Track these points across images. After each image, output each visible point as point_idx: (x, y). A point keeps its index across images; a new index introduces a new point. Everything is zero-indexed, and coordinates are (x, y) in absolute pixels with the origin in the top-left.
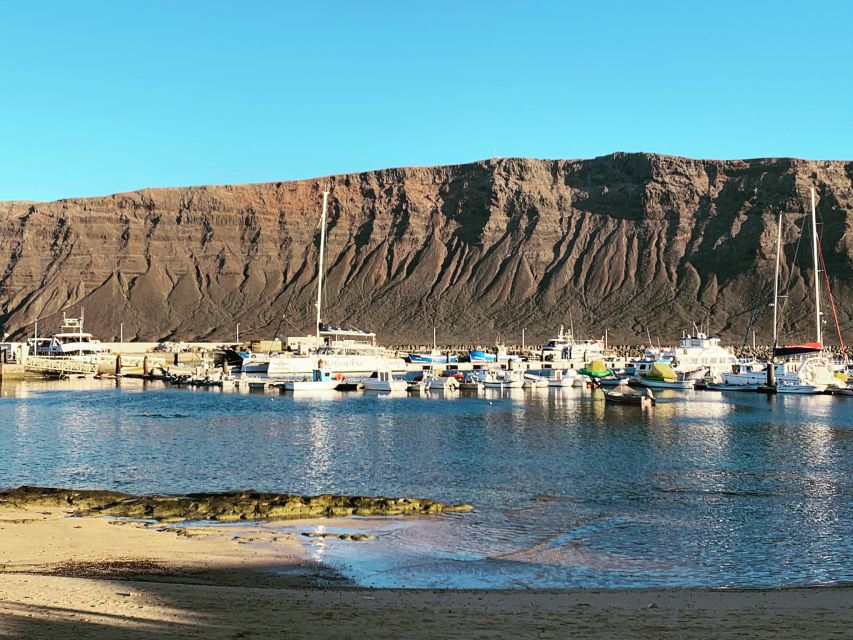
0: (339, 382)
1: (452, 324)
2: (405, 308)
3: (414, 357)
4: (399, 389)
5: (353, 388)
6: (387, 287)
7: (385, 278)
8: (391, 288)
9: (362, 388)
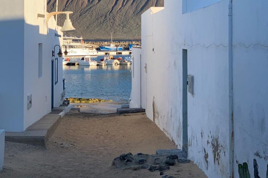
0: (68, 62)
1: (123, 27)
2: (97, 19)
3: (102, 48)
4: (93, 65)
5: (73, 64)
6: (88, 8)
7: (87, 2)
8: (90, 8)
9: (78, 64)
